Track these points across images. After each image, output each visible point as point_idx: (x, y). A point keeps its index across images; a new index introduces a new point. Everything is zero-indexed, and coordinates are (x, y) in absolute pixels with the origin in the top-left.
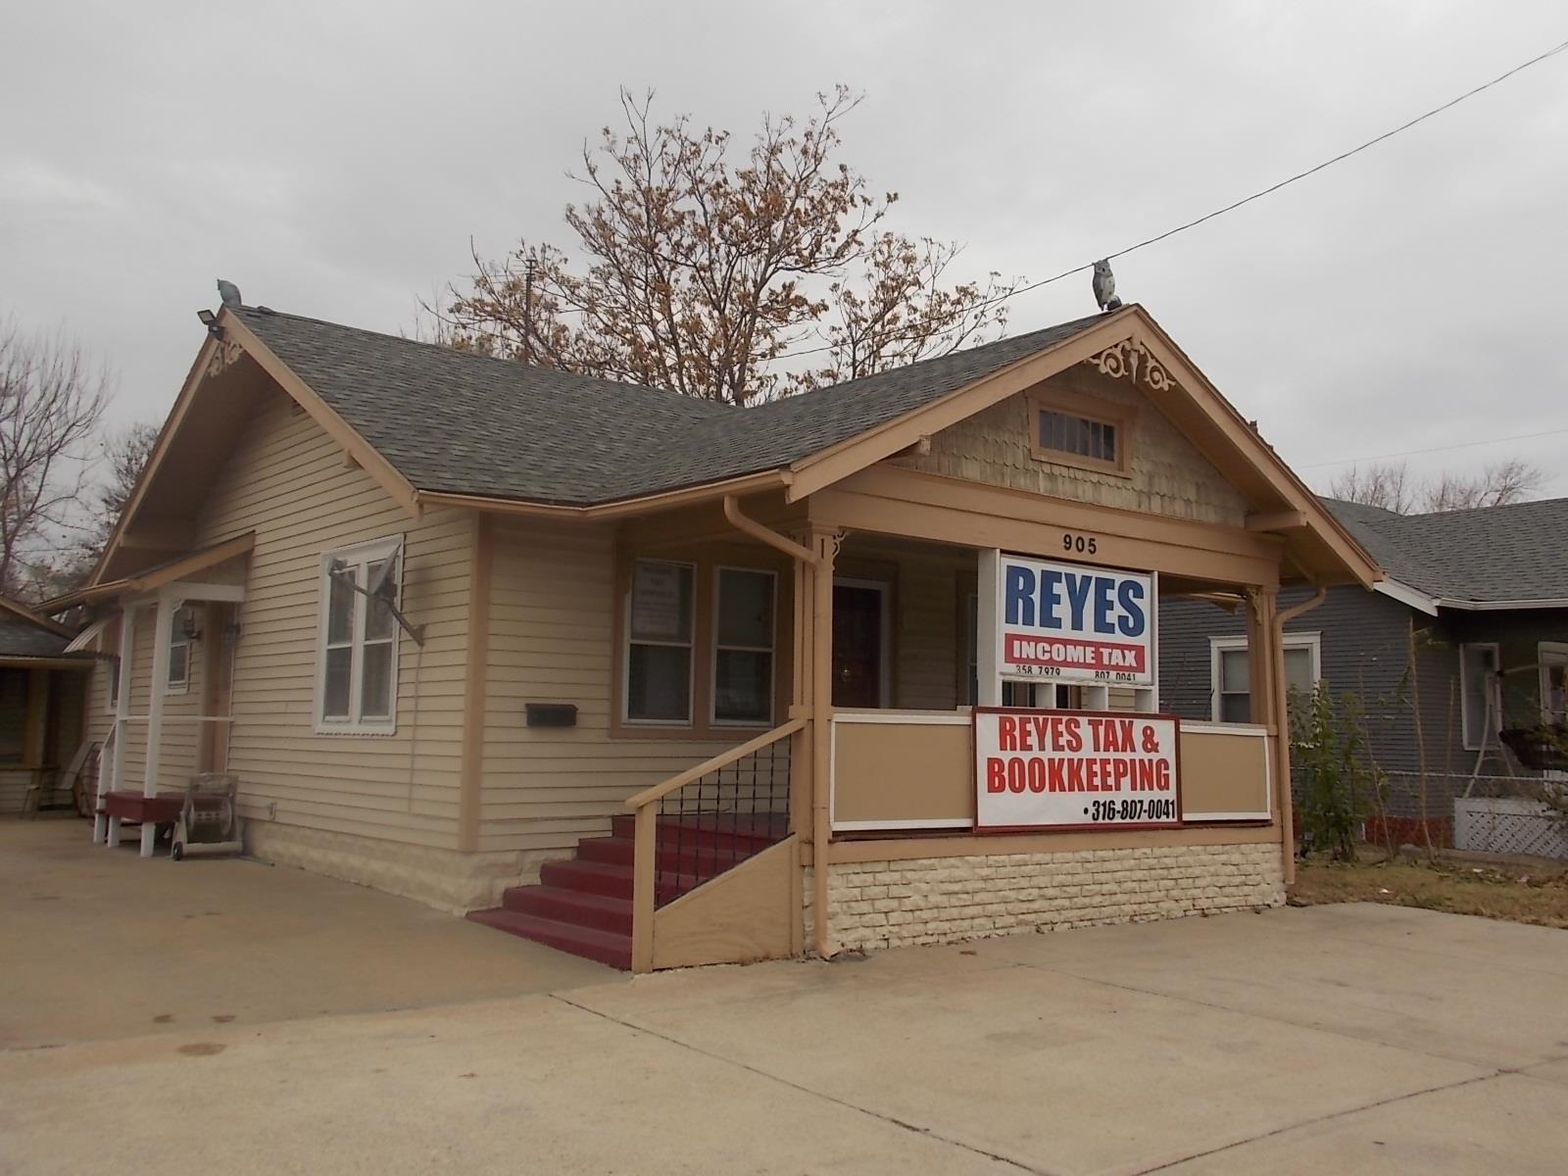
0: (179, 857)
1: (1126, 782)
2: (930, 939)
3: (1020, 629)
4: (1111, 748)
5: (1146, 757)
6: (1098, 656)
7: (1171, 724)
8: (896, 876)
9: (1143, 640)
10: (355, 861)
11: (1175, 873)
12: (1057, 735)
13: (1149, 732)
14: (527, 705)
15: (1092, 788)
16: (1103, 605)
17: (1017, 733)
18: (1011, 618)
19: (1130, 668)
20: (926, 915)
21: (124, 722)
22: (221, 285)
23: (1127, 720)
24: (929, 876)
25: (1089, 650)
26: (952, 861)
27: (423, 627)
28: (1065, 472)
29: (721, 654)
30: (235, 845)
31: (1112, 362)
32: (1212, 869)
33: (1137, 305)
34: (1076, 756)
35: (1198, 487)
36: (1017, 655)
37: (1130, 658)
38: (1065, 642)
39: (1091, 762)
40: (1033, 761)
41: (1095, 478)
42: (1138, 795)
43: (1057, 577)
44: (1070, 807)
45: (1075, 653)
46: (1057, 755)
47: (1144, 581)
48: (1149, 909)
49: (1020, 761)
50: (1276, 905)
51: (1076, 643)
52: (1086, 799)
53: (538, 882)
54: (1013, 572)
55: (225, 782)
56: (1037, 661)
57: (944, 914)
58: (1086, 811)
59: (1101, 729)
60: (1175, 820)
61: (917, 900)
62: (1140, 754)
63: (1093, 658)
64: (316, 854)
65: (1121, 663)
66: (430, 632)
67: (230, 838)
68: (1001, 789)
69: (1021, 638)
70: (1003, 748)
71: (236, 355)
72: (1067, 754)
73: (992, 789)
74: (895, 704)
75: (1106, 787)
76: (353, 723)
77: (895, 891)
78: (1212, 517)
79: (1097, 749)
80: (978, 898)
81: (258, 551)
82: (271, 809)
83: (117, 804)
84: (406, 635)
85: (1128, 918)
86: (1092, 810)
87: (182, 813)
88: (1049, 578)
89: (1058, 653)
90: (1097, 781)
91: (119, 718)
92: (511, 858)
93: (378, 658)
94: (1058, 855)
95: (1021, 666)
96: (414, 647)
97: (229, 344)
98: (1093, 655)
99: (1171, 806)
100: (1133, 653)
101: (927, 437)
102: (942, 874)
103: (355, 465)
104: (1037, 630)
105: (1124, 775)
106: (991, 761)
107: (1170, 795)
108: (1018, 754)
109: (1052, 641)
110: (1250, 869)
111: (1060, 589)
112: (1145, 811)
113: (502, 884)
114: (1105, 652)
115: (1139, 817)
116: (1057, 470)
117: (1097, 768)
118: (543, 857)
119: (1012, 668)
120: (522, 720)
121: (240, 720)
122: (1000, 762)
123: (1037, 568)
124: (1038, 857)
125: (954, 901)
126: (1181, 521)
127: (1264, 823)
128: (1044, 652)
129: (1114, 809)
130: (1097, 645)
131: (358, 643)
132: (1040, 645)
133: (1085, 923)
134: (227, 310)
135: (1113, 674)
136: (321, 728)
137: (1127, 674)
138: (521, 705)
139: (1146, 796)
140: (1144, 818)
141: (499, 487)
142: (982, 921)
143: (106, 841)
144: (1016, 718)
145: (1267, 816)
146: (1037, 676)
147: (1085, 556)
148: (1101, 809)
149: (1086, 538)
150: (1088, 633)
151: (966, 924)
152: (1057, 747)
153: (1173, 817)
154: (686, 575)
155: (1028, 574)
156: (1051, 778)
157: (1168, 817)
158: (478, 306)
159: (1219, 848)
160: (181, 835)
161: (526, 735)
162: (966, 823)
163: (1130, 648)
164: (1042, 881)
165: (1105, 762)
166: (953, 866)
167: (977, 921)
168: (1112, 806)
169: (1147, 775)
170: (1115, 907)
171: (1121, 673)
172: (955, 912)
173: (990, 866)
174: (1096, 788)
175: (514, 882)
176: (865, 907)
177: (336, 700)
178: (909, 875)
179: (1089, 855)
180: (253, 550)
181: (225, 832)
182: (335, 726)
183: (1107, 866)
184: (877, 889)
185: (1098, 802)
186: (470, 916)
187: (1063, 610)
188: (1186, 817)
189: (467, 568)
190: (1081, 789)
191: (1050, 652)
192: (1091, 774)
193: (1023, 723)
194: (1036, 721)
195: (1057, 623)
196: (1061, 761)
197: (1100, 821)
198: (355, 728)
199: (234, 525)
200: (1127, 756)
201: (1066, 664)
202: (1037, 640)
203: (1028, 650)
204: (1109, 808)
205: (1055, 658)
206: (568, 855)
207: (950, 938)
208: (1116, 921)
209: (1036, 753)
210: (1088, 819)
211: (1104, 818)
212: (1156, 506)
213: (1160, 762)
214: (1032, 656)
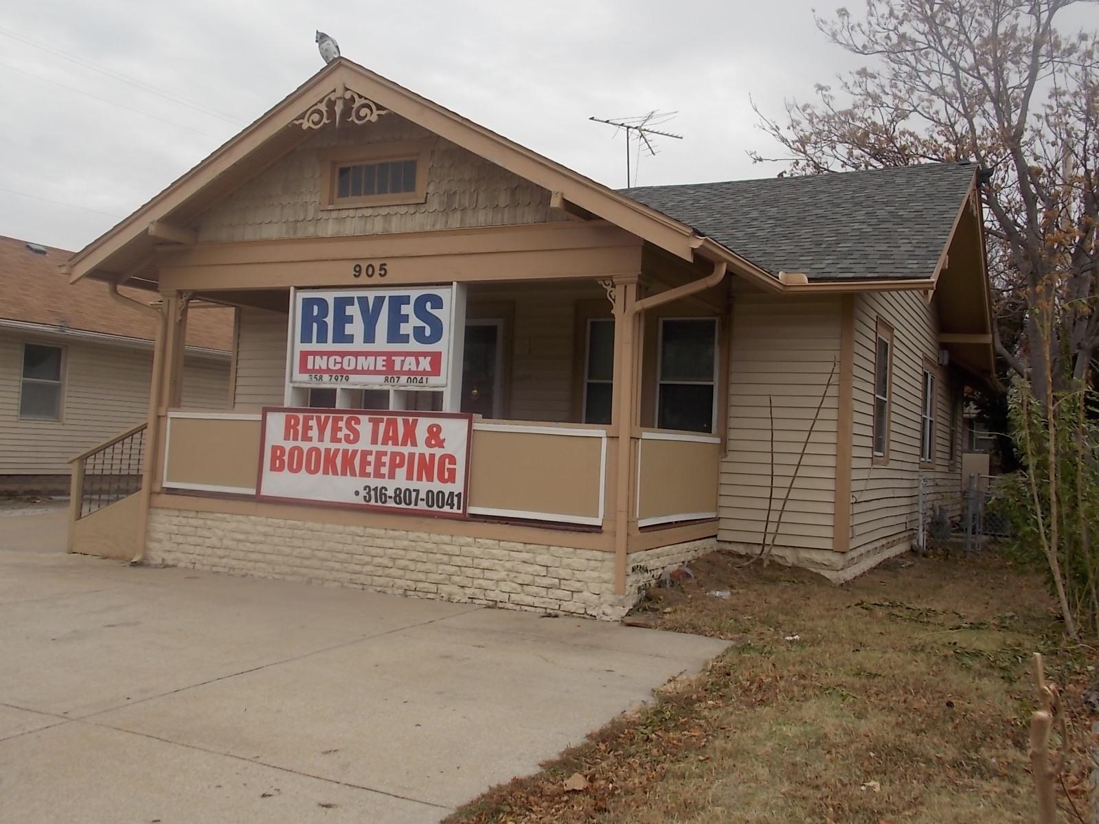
1: (401, 473)
3: (314, 346)
4: (390, 442)
5: (427, 451)
6: (390, 364)
7: (465, 422)
8: (201, 522)
11: (457, 560)
12: (336, 429)
13: (435, 429)
15: (364, 474)
16: (397, 319)
17: (300, 428)
18: (306, 338)
19: (424, 373)
20: (220, 552)
23: (411, 419)
24: (224, 525)
25: (380, 360)
26: (240, 518)
28: (352, 213)
31: (314, 117)
32: (509, 565)
34: (351, 447)
36: (310, 366)
37: (425, 364)
38: (356, 354)
39: (365, 454)
40: (311, 450)
41: (384, 211)
42: (413, 485)
43: (350, 301)
44: (345, 488)
45: (367, 363)
46: (333, 446)
47: (445, 294)
48: (424, 588)
49: (300, 450)
50: (605, 618)
51: (366, 354)
52: (359, 483)
54: (308, 303)
56: (328, 371)
57: (233, 554)
58: (357, 493)
59: (382, 427)
60: (460, 511)
61: (214, 541)
62: (422, 448)
63: (383, 366)
65: (414, 368)
68: (281, 469)
69: (314, 353)
70: (287, 438)
72: (343, 445)
73: (273, 468)
75: (378, 475)
77: (200, 532)
79: (374, 441)
80: (259, 547)
85: (401, 591)
86: (363, 493)
88: (341, 304)
89: (349, 363)
90: (370, 469)
94: (328, 526)
95: (313, 375)
98: (384, 363)
99: (456, 499)
100: (429, 359)
101: (152, 223)
102: (233, 525)
104: (330, 346)
105: (401, 465)
106: (275, 448)
107: (458, 487)
108: (300, 443)
109: (343, 354)
110: (563, 573)
111: (353, 310)
112: (422, 500)
114: (398, 360)
115: (416, 505)
116: (344, 214)
117: (371, 458)
119: (305, 377)
122: (282, 449)
123: (330, 297)
124: (310, 524)
127: (597, 529)
128: (336, 363)
129: (385, 494)
130: (389, 355)
132: (332, 359)
133: (355, 586)
135: (404, 379)
137: (419, 378)
139: (424, 486)
140: (422, 506)
142: (263, 565)
144: (301, 416)
145: (597, 522)
146: (326, 383)
147: (376, 279)
148: (373, 493)
149: (377, 265)
150: (381, 342)
151: (250, 565)
152: (335, 439)
153: (459, 508)
155: (322, 303)
156: (328, 464)
157: (452, 508)
159: (520, 546)
162: (252, 492)
163: (425, 354)
164: (315, 544)
165: (380, 454)
166: (240, 521)
167: (259, 565)
168: (383, 491)
169: (425, 468)
170: (388, 579)
171: (412, 377)
172: (241, 555)
173: (269, 526)
174: (368, 475)
178: (209, 522)
179: (360, 530)
183: (379, 542)
184: (187, 529)
185: (369, 487)
187: (356, 328)
188: (473, 510)
190: (353, 474)
191: (342, 363)
192: (364, 463)
193: (306, 420)
194: (319, 419)
195: (350, 339)
196: (337, 451)
197: (373, 502)
200: (406, 450)
201: (355, 372)
202: (329, 354)
203: (321, 363)
204: (381, 493)
205: (346, 367)
208: (389, 591)
209: (315, 443)
210: (360, 500)
211: (376, 502)
212: (455, 221)
213: (443, 457)
214: (324, 367)
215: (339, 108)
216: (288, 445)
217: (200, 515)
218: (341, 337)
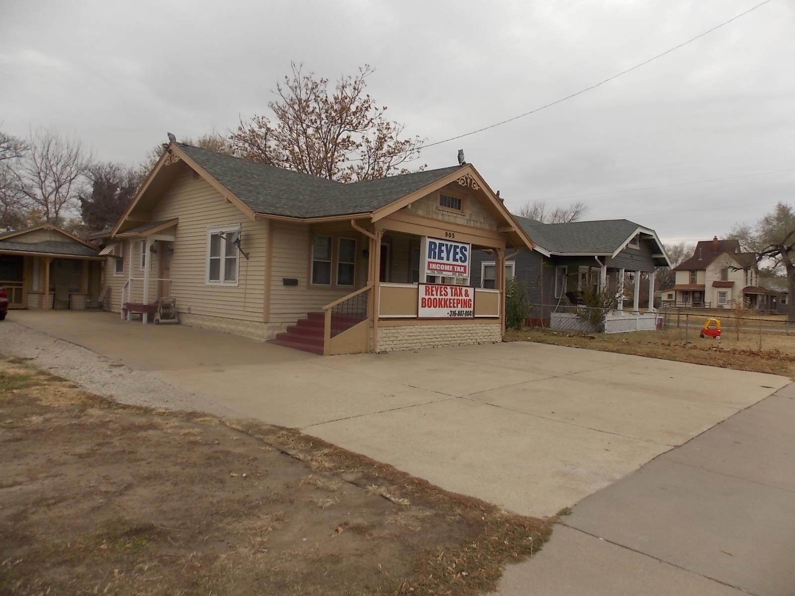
0: (158, 323)
1: (459, 305)
2: (404, 349)
3: (432, 260)
4: (456, 295)
5: (465, 298)
6: (453, 269)
7: (473, 289)
8: (396, 331)
9: (466, 264)
10: (224, 325)
11: (471, 332)
12: (441, 291)
13: (466, 291)
14: (283, 279)
15: (450, 307)
16: (455, 253)
17: (430, 291)
18: (430, 257)
19: (462, 272)
20: (403, 342)
21: (131, 280)
22: (169, 134)
23: (461, 288)
24: (404, 331)
25: (451, 266)
26: (411, 327)
27: (248, 254)
28: (446, 213)
29: (339, 264)
30: (176, 320)
31: (462, 181)
32: (482, 331)
33: (471, 164)
34: (446, 298)
35: (484, 218)
36: (431, 268)
37: (462, 270)
38: (444, 264)
39: (450, 299)
40: (434, 299)
41: (455, 215)
42: (463, 309)
43: (443, 245)
44: (444, 312)
45: (447, 268)
46: (441, 297)
47: (467, 246)
48: (464, 342)
49: (431, 299)
50: (499, 341)
51: (447, 264)
52: (448, 310)
53: (286, 332)
54: (431, 243)
55: (172, 300)
56: (436, 270)
57: (408, 342)
58: (448, 314)
59: (453, 290)
61: (401, 338)
62: (464, 297)
64: (208, 323)
65: (460, 271)
66: (250, 255)
67: (173, 318)
68: (425, 307)
69: (432, 263)
70: (426, 295)
71: (177, 160)
72: (444, 297)
73: (422, 307)
74: (390, 281)
75: (454, 307)
76: (222, 282)
77: (395, 335)
78: (487, 227)
79: (452, 296)
80: (418, 337)
81: (179, 225)
82: (189, 309)
83: (129, 307)
84: (242, 255)
85: (458, 344)
86: (450, 313)
87: (158, 310)
88: (441, 245)
89: (442, 267)
90: (452, 305)
91: (130, 278)
92: (279, 324)
93: (230, 263)
94: (440, 326)
95: (432, 271)
96: (245, 259)
97: (173, 156)
99: (471, 313)
100: (463, 268)
101: (410, 203)
102: (408, 330)
103: (230, 202)
104: (437, 260)
105: (459, 303)
106: (423, 298)
107: (472, 309)
108: (430, 297)
109: (441, 264)
110: (492, 331)
111: (444, 248)
112: (464, 314)
113: (276, 332)
114: (455, 267)
115: (462, 316)
116: (444, 212)
117: (452, 301)
118: (288, 324)
119: (429, 271)
120: (282, 283)
121: (174, 280)
122: (425, 299)
123: (437, 242)
124: (435, 326)
125: (411, 338)
126: (479, 229)
127: (497, 318)
128: (438, 267)
129: (456, 313)
130: (453, 265)
131: (223, 257)
132: (437, 265)
133: (446, 345)
134: (172, 144)
135: (457, 274)
136: (208, 283)
137: (461, 274)
138: (281, 279)
139: (465, 310)
140: (464, 316)
141: (277, 212)
143: (126, 319)
144: (430, 286)
145: (498, 316)
146: (436, 274)
147: (451, 239)
148: (452, 313)
149: (452, 233)
150: (451, 262)
151: (414, 345)
152: (441, 295)
153: (472, 316)
154: (330, 240)
155: (435, 244)
156: (439, 304)
157: (470, 316)
158: (239, 137)
159: (484, 325)
160: (158, 316)
161: (283, 288)
162: (415, 316)
163: (462, 266)
164: (435, 333)
165: (454, 299)
166: (411, 328)
167: (417, 344)
169: (465, 304)
170: (454, 341)
171: (459, 274)
172: (411, 342)
173: (421, 329)
174: (451, 307)
175: (279, 332)
176: (387, 339)
177: (214, 275)
178: (399, 330)
179: (448, 326)
180: (177, 224)
181: (172, 316)
182: (213, 283)
183: (453, 329)
184: (391, 334)
185: (452, 311)
186: (267, 341)
187: (444, 255)
188: (476, 316)
189: (265, 236)
190: (447, 307)
191: (440, 267)
192: (450, 303)
193: (432, 287)
194: (436, 287)
195: (442, 259)
196: (442, 299)
198: (222, 284)
199: (170, 214)
200: (460, 298)
201: (444, 271)
202: (437, 263)
203: (434, 266)
204: (454, 313)
205: (441, 269)
206: (294, 324)
207: (409, 349)
208: (455, 345)
209: (435, 296)
210: (449, 316)
211: (453, 316)
212: (472, 224)
213: (469, 300)
214: (435, 268)
215: (469, 181)
216: (427, 297)
217: (395, 328)
218: (441, 258)
